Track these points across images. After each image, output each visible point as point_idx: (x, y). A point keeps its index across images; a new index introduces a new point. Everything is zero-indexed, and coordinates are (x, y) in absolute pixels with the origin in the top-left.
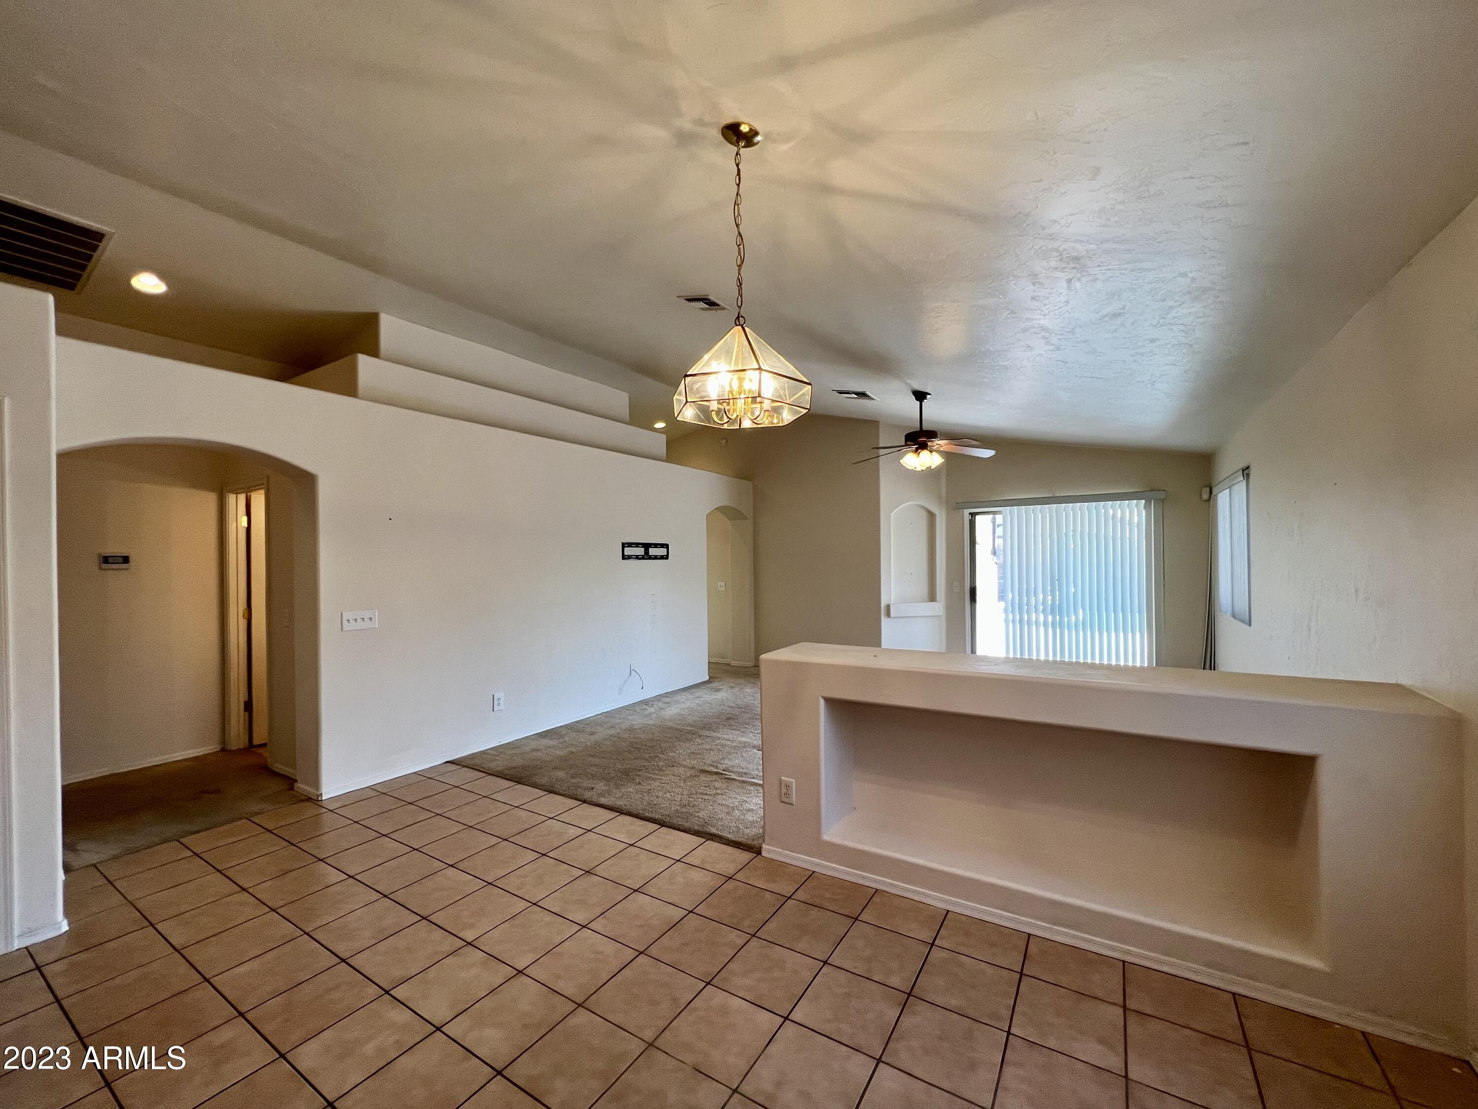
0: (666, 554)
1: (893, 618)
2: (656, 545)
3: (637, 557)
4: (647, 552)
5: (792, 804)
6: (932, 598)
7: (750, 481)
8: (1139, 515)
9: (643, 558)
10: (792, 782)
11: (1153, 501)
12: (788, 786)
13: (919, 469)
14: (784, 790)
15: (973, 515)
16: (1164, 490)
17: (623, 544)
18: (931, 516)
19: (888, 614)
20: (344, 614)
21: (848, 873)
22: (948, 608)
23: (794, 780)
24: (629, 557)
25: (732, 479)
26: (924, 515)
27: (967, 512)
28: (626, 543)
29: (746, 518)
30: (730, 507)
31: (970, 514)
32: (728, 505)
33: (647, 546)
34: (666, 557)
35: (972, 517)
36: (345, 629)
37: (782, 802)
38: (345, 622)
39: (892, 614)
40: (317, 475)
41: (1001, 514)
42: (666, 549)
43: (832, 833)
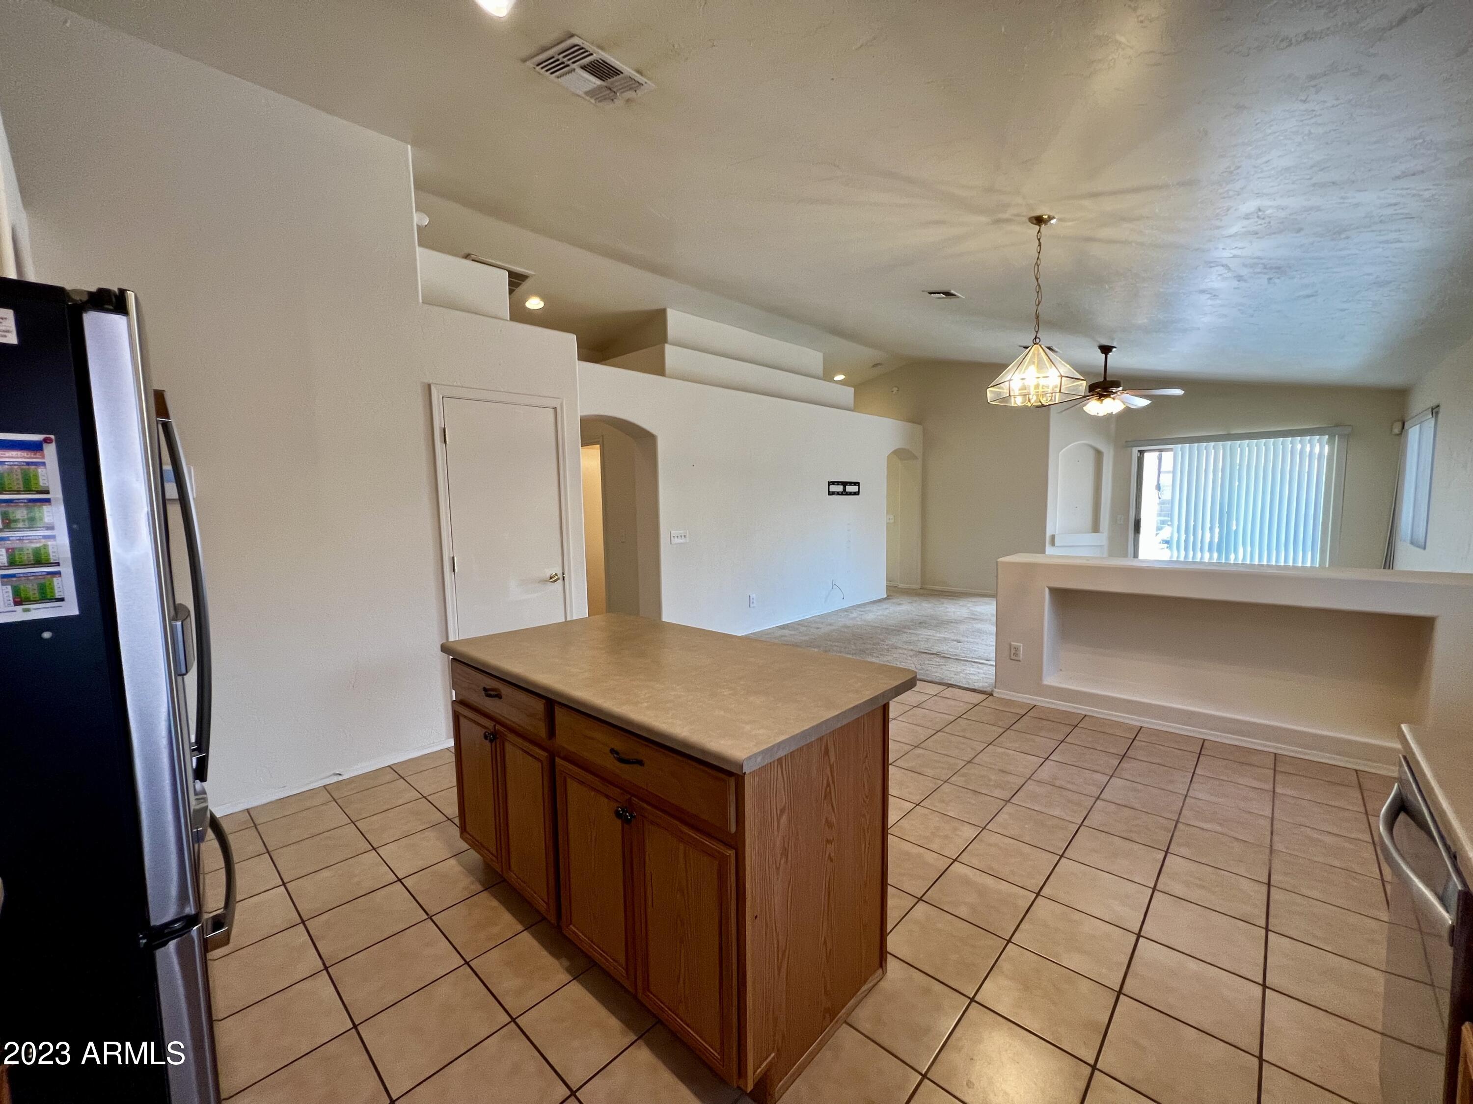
0: (857, 490)
1: (1057, 547)
2: (851, 483)
3: (838, 493)
4: (844, 489)
5: (1020, 661)
6: (1096, 529)
7: (919, 423)
8: (1322, 448)
9: (842, 494)
10: (1020, 646)
11: (1337, 436)
12: (1016, 649)
13: (1101, 414)
14: (1013, 651)
15: (1142, 452)
16: (1350, 425)
17: (829, 482)
18: (1099, 454)
19: (1053, 543)
20: (672, 532)
21: (1063, 706)
22: (1111, 539)
23: (1022, 645)
24: (833, 493)
25: (905, 423)
26: (1091, 454)
27: (1135, 450)
28: (831, 482)
29: (915, 458)
30: (905, 449)
31: (1139, 451)
32: (903, 447)
33: (845, 484)
34: (857, 493)
35: (1140, 454)
36: (672, 543)
37: (1011, 659)
38: (672, 538)
39: (1056, 544)
40: (657, 436)
41: (1172, 451)
42: (857, 487)
43: (1050, 680)
